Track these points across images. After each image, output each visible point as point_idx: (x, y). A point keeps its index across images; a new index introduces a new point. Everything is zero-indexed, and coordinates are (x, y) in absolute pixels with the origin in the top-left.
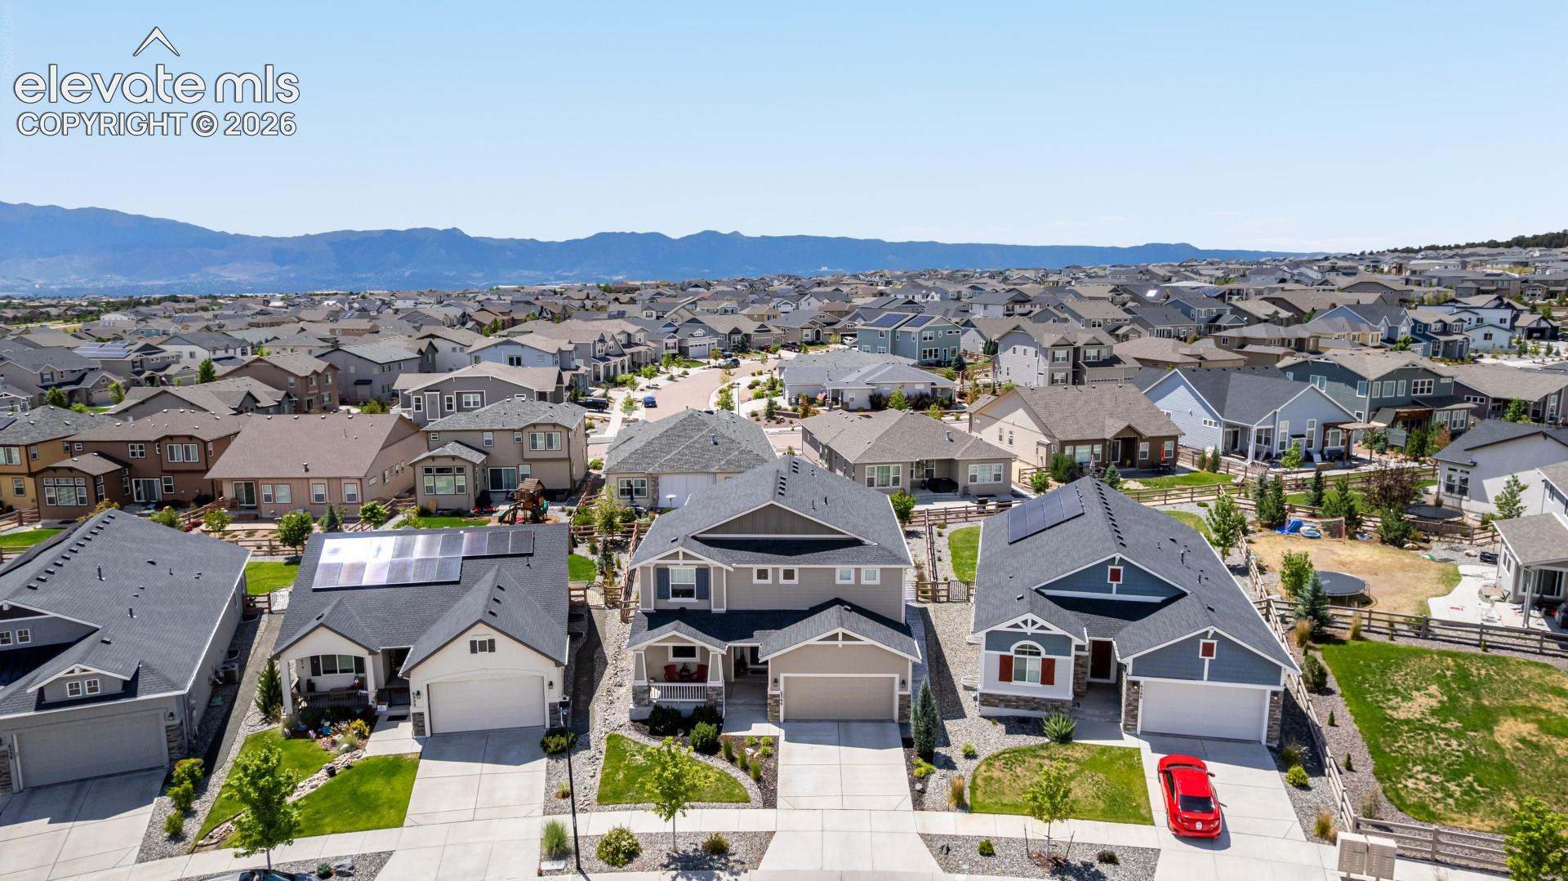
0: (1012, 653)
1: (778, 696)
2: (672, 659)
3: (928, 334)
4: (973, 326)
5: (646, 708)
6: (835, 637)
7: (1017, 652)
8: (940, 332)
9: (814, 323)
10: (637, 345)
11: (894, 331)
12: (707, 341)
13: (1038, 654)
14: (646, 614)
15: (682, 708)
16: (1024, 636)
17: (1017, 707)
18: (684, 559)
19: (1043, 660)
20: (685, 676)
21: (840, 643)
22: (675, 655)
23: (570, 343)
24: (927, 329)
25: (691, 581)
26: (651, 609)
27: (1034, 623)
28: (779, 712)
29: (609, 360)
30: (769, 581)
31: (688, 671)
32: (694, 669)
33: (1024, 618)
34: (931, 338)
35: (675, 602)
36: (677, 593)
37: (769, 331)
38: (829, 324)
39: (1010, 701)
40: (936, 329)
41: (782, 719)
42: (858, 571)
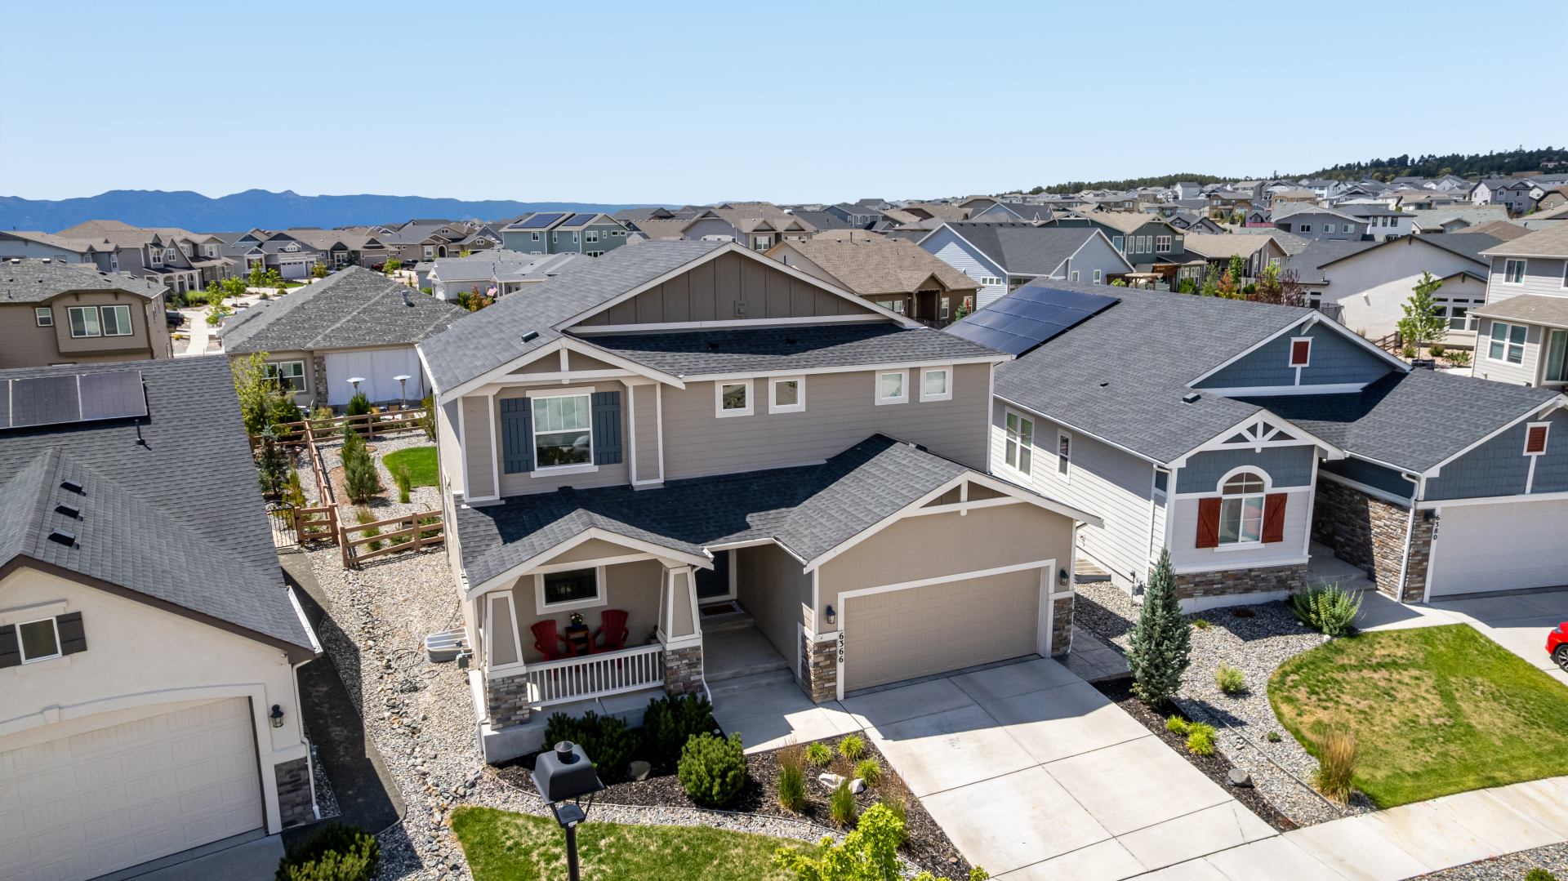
0: (1218, 493)
1: (834, 643)
2: (543, 608)
3: (592, 234)
4: (636, 229)
5: (526, 729)
6: (953, 496)
7: (1227, 490)
8: (605, 232)
9: (437, 239)
10: (209, 259)
11: (550, 232)
12: (303, 257)
13: (1259, 489)
14: (485, 509)
15: (611, 710)
16: (1248, 456)
17: (1223, 592)
18: (572, 368)
19: (1269, 497)
20: (579, 641)
21: (964, 507)
22: (552, 596)
23: (106, 242)
24: (590, 228)
25: (584, 423)
26: (494, 498)
27: (1267, 428)
28: (834, 679)
29: (171, 272)
30: (749, 410)
31: (585, 628)
32: (594, 623)
33: (1250, 422)
34: (595, 239)
35: (545, 477)
36: (551, 454)
37: (382, 247)
38: (454, 240)
39: (1212, 582)
40: (600, 229)
41: (840, 693)
42: (914, 372)
